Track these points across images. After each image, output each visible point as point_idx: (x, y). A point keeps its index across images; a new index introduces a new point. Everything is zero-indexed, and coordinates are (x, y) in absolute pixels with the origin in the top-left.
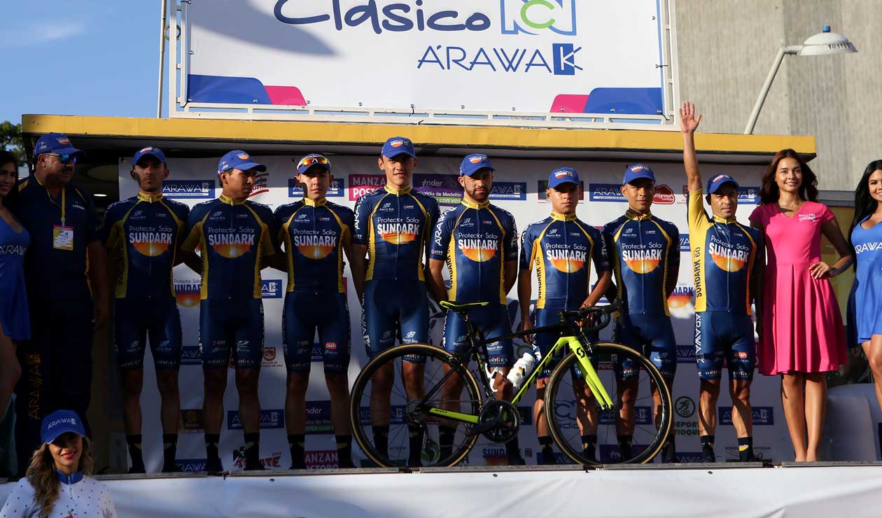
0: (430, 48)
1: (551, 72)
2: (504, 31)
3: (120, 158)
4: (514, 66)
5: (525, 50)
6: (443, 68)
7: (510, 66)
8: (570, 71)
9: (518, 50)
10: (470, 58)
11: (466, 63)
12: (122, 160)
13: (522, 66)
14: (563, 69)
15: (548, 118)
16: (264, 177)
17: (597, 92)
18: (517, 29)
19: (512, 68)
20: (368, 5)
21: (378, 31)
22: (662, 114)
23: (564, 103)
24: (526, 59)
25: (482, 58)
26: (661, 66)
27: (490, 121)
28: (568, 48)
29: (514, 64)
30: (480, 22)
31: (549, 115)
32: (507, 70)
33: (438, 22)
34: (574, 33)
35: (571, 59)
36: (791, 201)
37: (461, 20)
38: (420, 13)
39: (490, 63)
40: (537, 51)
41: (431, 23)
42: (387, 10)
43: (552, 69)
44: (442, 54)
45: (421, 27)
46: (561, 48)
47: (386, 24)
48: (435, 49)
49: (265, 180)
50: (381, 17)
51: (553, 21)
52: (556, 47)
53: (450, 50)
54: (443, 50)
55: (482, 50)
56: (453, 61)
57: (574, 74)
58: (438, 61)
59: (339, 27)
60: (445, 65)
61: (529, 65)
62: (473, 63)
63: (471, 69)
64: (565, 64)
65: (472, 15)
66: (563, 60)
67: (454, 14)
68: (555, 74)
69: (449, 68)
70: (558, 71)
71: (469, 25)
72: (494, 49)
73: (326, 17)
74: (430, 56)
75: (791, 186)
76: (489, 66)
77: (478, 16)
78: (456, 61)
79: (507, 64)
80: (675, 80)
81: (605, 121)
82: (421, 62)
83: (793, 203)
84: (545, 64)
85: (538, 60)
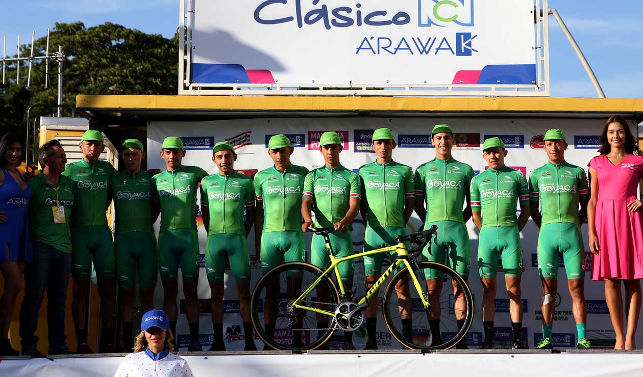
0: (366, 39)
1: (454, 54)
2: (420, 25)
3: (148, 122)
4: (427, 50)
5: (435, 38)
6: (375, 53)
7: (424, 51)
8: (468, 53)
9: (430, 38)
10: (395, 45)
11: (392, 49)
12: (149, 123)
13: (433, 50)
14: (463, 51)
15: (450, 88)
16: (248, 134)
17: (487, 68)
18: (430, 22)
19: (425, 51)
20: (321, 8)
21: (328, 27)
22: (535, 84)
23: (463, 77)
24: (436, 45)
25: (403, 45)
26: (536, 48)
27: (408, 92)
28: (468, 36)
29: (427, 49)
30: (403, 19)
31: (451, 86)
32: (421, 53)
33: (372, 19)
34: (472, 24)
35: (469, 44)
36: (618, 154)
37: (389, 17)
38: (359, 13)
39: (409, 48)
40: (444, 39)
41: (367, 21)
42: (335, 12)
43: (455, 52)
44: (374, 44)
45: (359, 24)
46: (462, 36)
47: (334, 22)
48: (369, 39)
49: (249, 136)
50: (331, 17)
51: (457, 16)
52: (458, 36)
53: (380, 40)
54: (375, 40)
55: (403, 39)
56: (382, 48)
57: (471, 55)
58: (371, 48)
59: (300, 25)
60: (376, 51)
61: (438, 49)
62: (396, 49)
63: (395, 53)
64: (464, 48)
65: (397, 13)
66: (463, 45)
67: (384, 13)
68: (457, 55)
69: (379, 53)
70: (459, 53)
71: (395, 21)
72: (413, 38)
73: (291, 19)
74: (366, 45)
75: (616, 143)
76: (409, 50)
77: (401, 14)
78: (384, 48)
79: (422, 49)
80: (546, 59)
81: (493, 90)
82: (359, 49)
83: (619, 155)
84: (450, 48)
85: (445, 45)
